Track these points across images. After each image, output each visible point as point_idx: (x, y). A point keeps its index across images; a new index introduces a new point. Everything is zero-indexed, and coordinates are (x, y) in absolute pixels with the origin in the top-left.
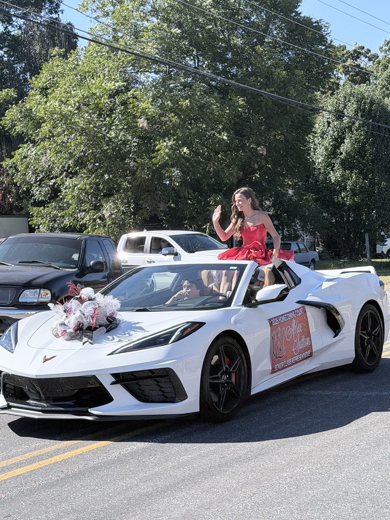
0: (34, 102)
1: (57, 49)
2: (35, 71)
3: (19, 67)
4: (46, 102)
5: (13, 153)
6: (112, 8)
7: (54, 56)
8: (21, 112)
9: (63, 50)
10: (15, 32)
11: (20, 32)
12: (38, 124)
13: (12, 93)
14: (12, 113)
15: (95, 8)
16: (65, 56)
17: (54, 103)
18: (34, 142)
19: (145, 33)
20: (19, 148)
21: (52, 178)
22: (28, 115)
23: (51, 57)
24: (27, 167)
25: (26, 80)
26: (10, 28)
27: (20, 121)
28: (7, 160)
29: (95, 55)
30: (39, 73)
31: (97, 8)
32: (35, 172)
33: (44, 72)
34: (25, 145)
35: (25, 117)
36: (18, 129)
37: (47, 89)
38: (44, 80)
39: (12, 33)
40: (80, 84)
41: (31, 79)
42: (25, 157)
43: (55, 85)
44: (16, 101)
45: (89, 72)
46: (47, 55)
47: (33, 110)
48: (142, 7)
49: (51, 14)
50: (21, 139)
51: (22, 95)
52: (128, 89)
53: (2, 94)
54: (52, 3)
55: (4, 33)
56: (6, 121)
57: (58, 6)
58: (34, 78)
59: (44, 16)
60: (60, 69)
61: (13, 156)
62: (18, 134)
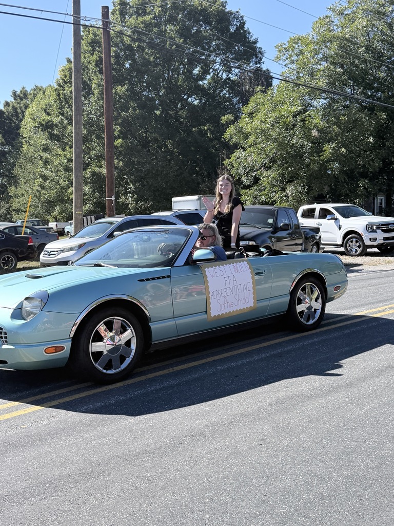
0: (245, 123)
1: (259, 87)
2: (245, 102)
3: (235, 100)
4: (252, 122)
5: (230, 156)
6: (296, 58)
7: (258, 92)
8: (236, 129)
9: (264, 87)
10: (233, 77)
11: (236, 77)
12: (246, 137)
13: (231, 117)
14: (231, 130)
15: (285, 58)
16: (264, 92)
17: (257, 123)
18: (244, 149)
19: (318, 73)
20: (234, 153)
21: (255, 171)
22: (240, 131)
23: (256, 93)
24: (239, 164)
25: (239, 108)
26: (230, 75)
27: (235, 135)
28: (227, 160)
29: (284, 89)
30: (248, 104)
31: (287, 58)
32: (244, 167)
33: (251, 102)
34: (238, 151)
35: (239, 132)
36: (234, 140)
37: (253, 113)
38: (251, 108)
39: (232, 79)
40: (274, 110)
42: (238, 158)
43: (257, 111)
44: (233, 122)
45: (280, 101)
46: (253, 91)
47: (244, 127)
48: (316, 56)
49: (257, 64)
50: (236, 146)
51: (237, 118)
52: (305, 111)
53: (224, 119)
54: (257, 57)
55: (226, 79)
56: (227, 136)
57: (261, 59)
58: (244, 107)
59: (252, 66)
60: (262, 100)
61: (231, 158)
62: (234, 144)
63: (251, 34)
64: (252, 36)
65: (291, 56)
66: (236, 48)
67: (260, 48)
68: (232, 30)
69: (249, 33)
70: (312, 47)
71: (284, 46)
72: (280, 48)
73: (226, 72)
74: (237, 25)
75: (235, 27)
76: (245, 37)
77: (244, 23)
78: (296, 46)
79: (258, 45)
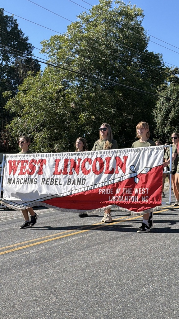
0: (21, 97)
1: (30, 72)
2: (20, 82)
3: (13, 81)
4: (26, 97)
5: (10, 122)
6: (57, 51)
7: (29, 75)
8: (14, 102)
9: (33, 72)
10: (10, 64)
11: (13, 65)
12: (22, 107)
13: (10, 93)
14: (10, 103)
15: (48, 51)
16: (34, 75)
17: (30, 97)
18: (21, 116)
19: (73, 62)
20: (13, 119)
21: (29, 133)
22: (17, 103)
23: (28, 76)
24: (17, 128)
25: (16, 87)
26: (8, 63)
27: (14, 106)
28: (8, 125)
29: (49, 73)
30: (22, 83)
31: (50, 51)
32: (21, 130)
33: (25, 83)
34: (16, 118)
35: (16, 104)
36: (13, 110)
37: (26, 91)
38: (24, 86)
39: (9, 66)
40: (42, 88)
41: (19, 86)
42: (16, 124)
43: (30, 89)
44: (12, 96)
45: (47, 82)
46: (26, 75)
47: (20, 101)
48: (71, 50)
49: (28, 56)
50: (14, 115)
51: (14, 94)
52: (65, 90)
53: (5, 94)
54: (28, 51)
55: (5, 65)
56: (7, 106)
57: (31, 52)
58: (20, 86)
59: (25, 57)
60: (32, 81)
61: (11, 123)
62: (13, 113)
63: (23, 34)
64: (23, 35)
65: (53, 50)
66: (12, 43)
67: (30, 44)
68: (8, 30)
69: (22, 33)
70: (68, 43)
71: (47, 43)
72: (44, 44)
73: (5, 60)
74: (12, 26)
75: (11, 28)
76: (19, 36)
77: (17, 25)
78: (56, 43)
79: (29, 42)
